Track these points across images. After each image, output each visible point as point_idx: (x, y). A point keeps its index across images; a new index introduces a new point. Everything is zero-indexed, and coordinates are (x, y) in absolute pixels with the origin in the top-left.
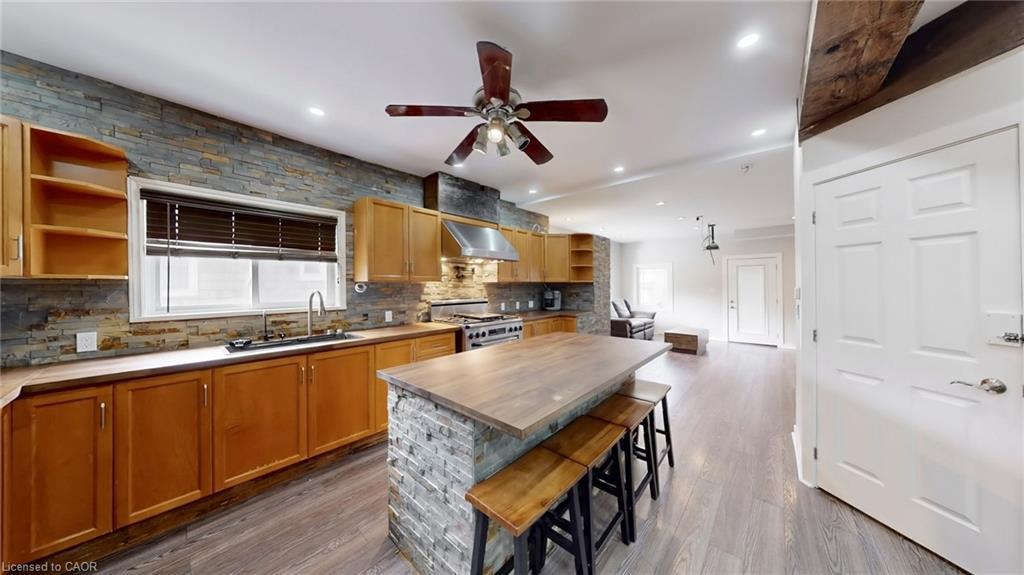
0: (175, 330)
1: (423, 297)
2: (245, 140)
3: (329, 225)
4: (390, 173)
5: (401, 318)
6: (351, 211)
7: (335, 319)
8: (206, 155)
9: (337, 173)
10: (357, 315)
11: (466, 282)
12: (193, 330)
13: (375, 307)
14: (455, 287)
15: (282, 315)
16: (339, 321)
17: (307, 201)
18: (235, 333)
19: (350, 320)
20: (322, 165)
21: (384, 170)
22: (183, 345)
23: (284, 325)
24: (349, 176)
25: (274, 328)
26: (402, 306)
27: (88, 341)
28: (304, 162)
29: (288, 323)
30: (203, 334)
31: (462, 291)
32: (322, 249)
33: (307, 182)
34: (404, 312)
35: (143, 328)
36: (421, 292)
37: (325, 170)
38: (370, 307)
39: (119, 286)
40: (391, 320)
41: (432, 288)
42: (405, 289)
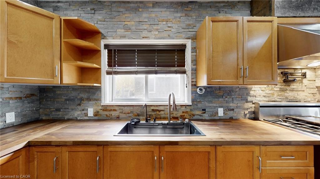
0: (115, 110)
1: (250, 99)
2: (140, 10)
3: (181, 49)
4: (222, 5)
5: (230, 114)
6: (194, 38)
7: (184, 111)
8: (126, 23)
9: (186, 15)
10: (198, 109)
11: (294, 86)
12: (121, 111)
13: (211, 105)
14: (282, 90)
15: (157, 106)
16: (187, 112)
17: (170, 37)
18: (136, 114)
19: (194, 113)
20: (177, 12)
21: (217, 4)
22: (118, 118)
23: (158, 112)
24: (193, 15)
25: (153, 113)
26: (231, 105)
27: (91, 112)
28: (168, 13)
29: (160, 111)
30: (124, 113)
31: (290, 94)
32: (177, 66)
33: (169, 25)
34: (233, 110)
35: (106, 108)
36: (248, 94)
37: (179, 15)
38: (207, 104)
39: (99, 89)
40: (222, 115)
41: (257, 91)
42: (233, 91)
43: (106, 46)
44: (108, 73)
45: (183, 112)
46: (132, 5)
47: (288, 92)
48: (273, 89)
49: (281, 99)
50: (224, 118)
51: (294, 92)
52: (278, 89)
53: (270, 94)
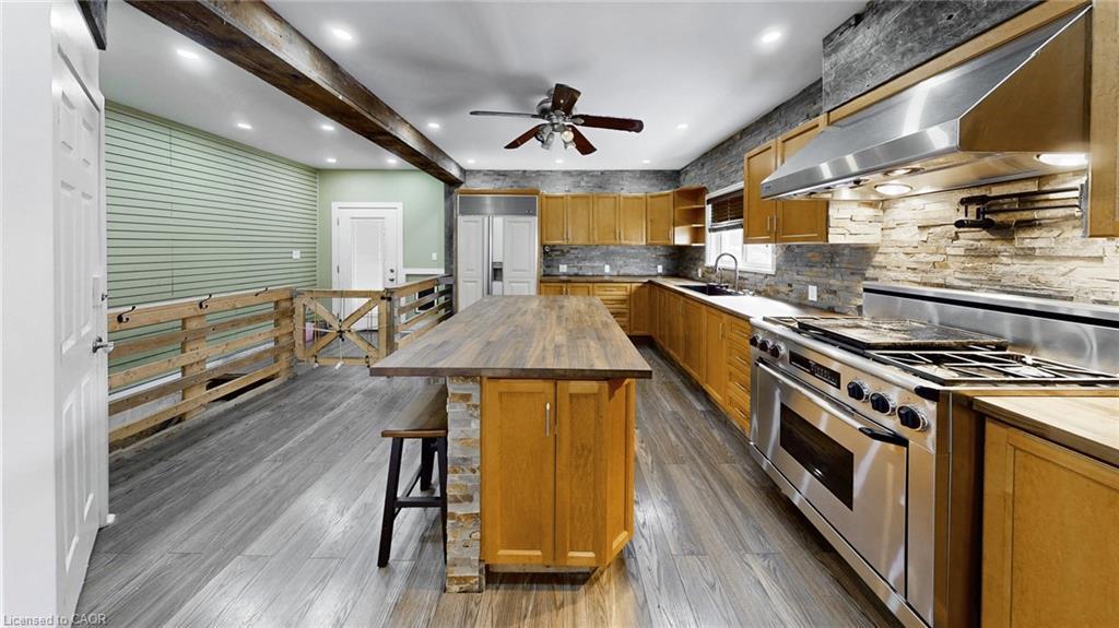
5: (828, 299)
10: (784, 283)
13: (800, 277)
16: (771, 286)
19: (779, 288)
26: (832, 282)
34: (835, 292)
38: (795, 276)
39: (703, 248)
40: (815, 299)
41: (893, 255)
42: (838, 255)
43: (709, 202)
44: (710, 230)
45: (767, 285)
46: (726, 145)
47: (1005, 260)
48: (942, 251)
49: (968, 280)
50: (819, 305)
51: (1035, 262)
52: (961, 251)
53: (928, 263)
